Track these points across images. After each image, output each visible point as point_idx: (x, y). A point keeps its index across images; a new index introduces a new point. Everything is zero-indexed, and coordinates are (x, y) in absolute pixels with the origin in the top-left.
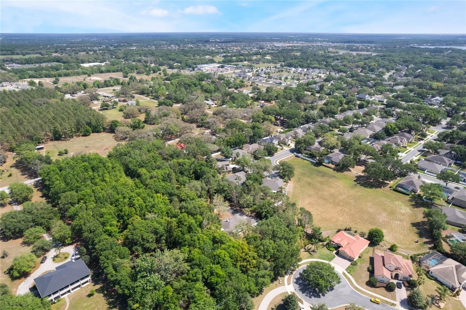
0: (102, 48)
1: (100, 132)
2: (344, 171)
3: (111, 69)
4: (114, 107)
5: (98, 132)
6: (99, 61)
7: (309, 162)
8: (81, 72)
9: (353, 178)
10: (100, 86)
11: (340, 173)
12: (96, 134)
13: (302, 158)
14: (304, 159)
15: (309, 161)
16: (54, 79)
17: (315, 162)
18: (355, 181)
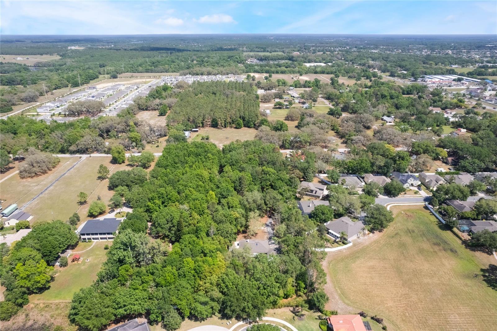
0: (345, 49)
1: (251, 128)
2: (477, 251)
3: (326, 71)
4: (288, 106)
5: (249, 127)
6: (324, 61)
7: (437, 220)
8: (297, 71)
9: (484, 265)
10: (298, 86)
11: (468, 250)
12: (246, 128)
13: (431, 212)
14: (433, 214)
15: (437, 218)
16: (267, 75)
17: (444, 222)
18: (482, 270)
